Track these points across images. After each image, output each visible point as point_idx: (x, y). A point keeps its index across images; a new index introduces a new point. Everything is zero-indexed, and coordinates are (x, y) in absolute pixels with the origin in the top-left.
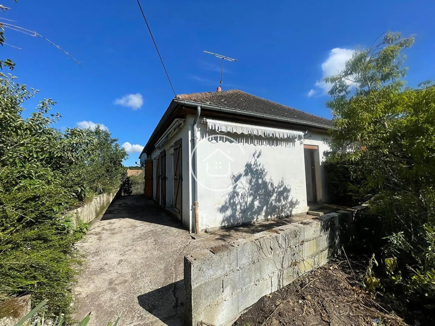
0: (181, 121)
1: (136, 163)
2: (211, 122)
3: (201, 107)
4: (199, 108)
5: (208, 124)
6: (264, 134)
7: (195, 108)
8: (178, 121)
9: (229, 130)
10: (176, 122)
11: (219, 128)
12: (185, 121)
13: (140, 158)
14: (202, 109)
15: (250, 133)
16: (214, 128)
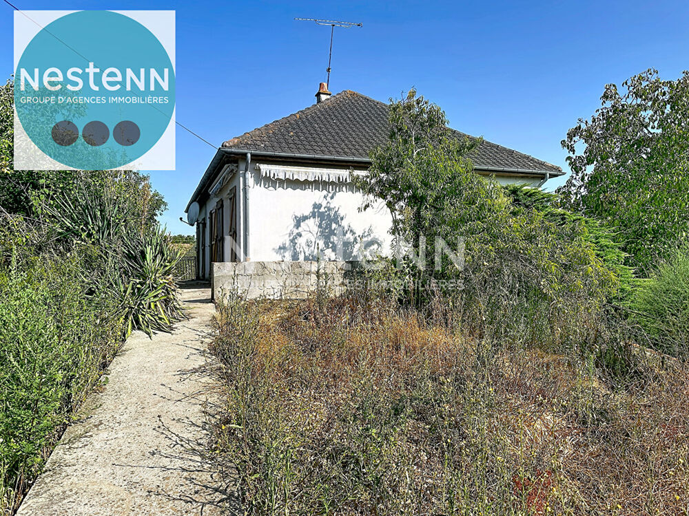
0: (233, 166)
1: (181, 219)
2: (265, 168)
3: (251, 153)
4: (249, 155)
5: (262, 170)
6: (339, 178)
7: (245, 155)
8: (229, 166)
9: (287, 177)
10: (227, 168)
11: (276, 175)
12: (237, 167)
13: (187, 211)
14: (252, 155)
15: (317, 179)
16: (268, 175)
